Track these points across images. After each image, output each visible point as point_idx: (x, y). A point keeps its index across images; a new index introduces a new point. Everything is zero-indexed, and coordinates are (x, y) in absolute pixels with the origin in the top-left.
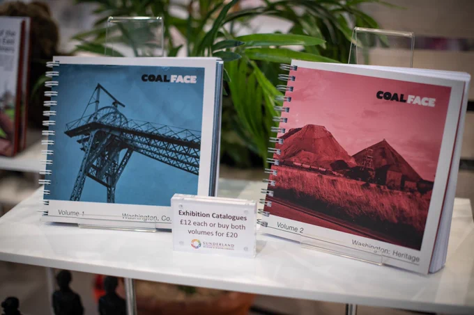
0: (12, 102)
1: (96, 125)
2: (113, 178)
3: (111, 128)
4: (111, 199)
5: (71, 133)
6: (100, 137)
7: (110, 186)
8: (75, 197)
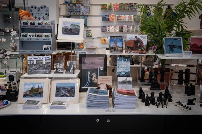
0: (146, 46)
1: (170, 45)
2: (173, 51)
3: (172, 45)
4: (173, 53)
5: (167, 46)
6: (171, 46)
7: (173, 52)
8: (169, 53)
